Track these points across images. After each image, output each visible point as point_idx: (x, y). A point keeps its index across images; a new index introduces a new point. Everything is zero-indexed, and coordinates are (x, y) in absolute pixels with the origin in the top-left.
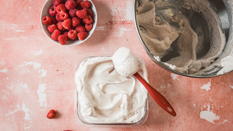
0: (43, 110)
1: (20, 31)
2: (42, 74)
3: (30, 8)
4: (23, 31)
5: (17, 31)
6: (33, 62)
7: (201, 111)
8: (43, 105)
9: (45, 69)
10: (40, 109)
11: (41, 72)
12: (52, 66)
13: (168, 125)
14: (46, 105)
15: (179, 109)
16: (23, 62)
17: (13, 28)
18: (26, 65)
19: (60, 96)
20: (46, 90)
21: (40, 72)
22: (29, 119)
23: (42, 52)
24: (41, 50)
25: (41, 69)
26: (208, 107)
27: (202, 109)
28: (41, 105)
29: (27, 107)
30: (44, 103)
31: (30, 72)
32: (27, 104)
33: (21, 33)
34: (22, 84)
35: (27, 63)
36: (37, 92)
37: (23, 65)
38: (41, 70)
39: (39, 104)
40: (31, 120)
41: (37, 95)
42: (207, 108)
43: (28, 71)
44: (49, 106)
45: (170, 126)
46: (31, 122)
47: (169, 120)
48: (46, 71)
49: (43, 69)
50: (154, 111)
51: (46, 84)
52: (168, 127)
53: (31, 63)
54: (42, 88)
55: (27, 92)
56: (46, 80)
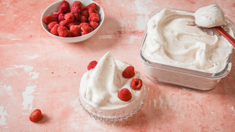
0: (26, 114)
1: (16, 39)
2: (33, 76)
3: (32, 22)
4: (20, 39)
5: (13, 39)
6: (25, 65)
8: (27, 108)
9: (37, 72)
10: (22, 113)
11: (32, 75)
12: (47, 69)
14: (31, 108)
15: (212, 113)
16: (12, 66)
17: (9, 37)
18: (15, 68)
19: (52, 98)
20: (35, 92)
21: (30, 74)
22: (4, 124)
23: (37, 56)
24: (36, 54)
25: (33, 71)
28: (25, 108)
29: (5, 111)
30: (29, 106)
31: (19, 75)
32: (6, 107)
33: (17, 41)
34: (5, 86)
35: (17, 67)
36: (22, 95)
37: (12, 68)
38: (32, 73)
39: (22, 107)
40: (6, 126)
41: (22, 97)
43: (16, 73)
46: (6, 127)
47: (200, 125)
48: (38, 73)
49: (35, 72)
50: (177, 114)
51: (36, 86)
53: (21, 66)
54: (30, 90)
55: (10, 94)
56: (37, 83)
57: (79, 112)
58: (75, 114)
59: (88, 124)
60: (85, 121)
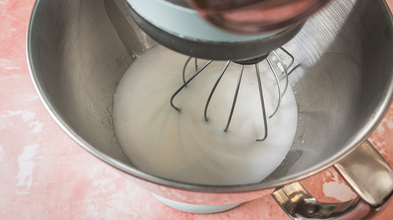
0: (22, 193)
2: (35, 128)
4: (18, 68)
5: (8, 68)
6: (24, 110)
7: (323, 183)
8: (24, 184)
9: (41, 121)
10: (17, 191)
11: (34, 126)
13: (267, 213)
14: (30, 183)
16: (5, 112)
17: (2, 65)
18: (9, 115)
19: (60, 165)
20: (36, 155)
21: (30, 126)
25: (35, 120)
26: (334, 175)
27: (324, 179)
28: (21, 183)
30: (27, 180)
31: (14, 127)
33: (14, 70)
35: (12, 113)
36: (18, 160)
37: (4, 116)
38: (34, 123)
39: (17, 180)
41: (17, 165)
42: (333, 177)
43: (11, 124)
44: (36, 184)
45: (270, 215)
47: (268, 203)
48: (42, 123)
49: (38, 121)
51: (37, 146)
52: (267, 216)
53: (18, 112)
54: (29, 151)
56: (40, 139)
57: (99, 187)
58: (94, 191)
59: (112, 207)
60: (108, 203)
